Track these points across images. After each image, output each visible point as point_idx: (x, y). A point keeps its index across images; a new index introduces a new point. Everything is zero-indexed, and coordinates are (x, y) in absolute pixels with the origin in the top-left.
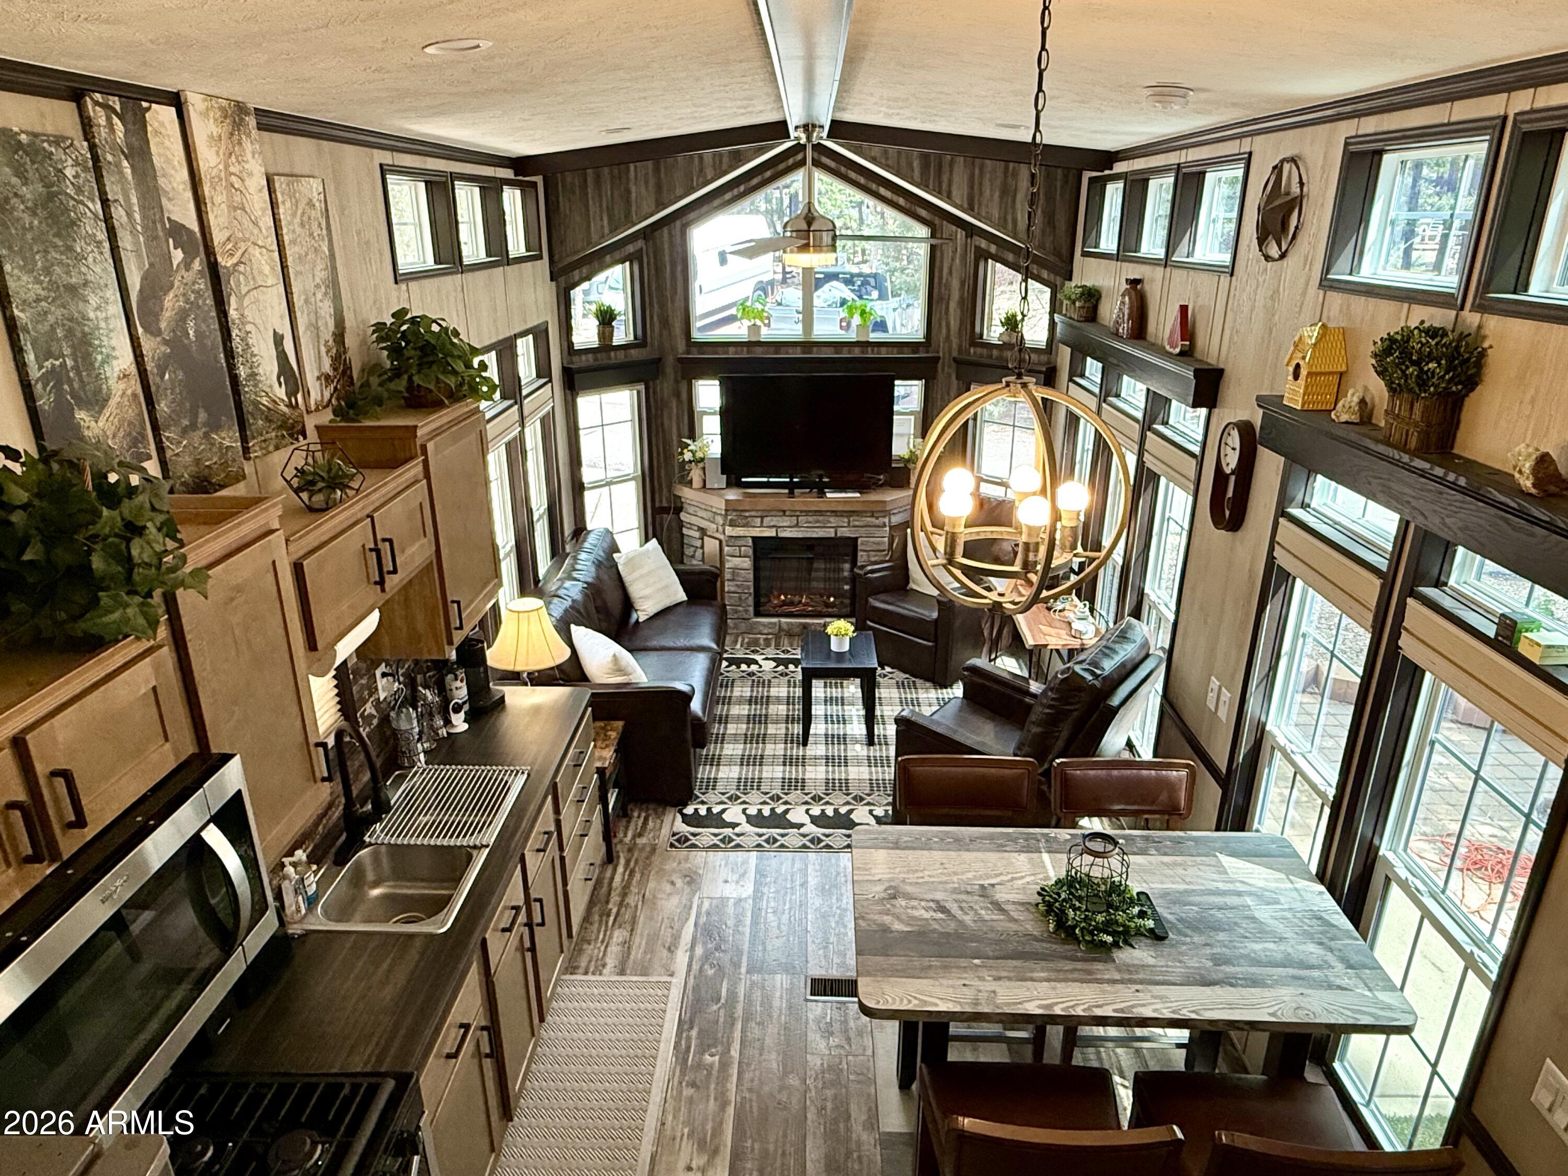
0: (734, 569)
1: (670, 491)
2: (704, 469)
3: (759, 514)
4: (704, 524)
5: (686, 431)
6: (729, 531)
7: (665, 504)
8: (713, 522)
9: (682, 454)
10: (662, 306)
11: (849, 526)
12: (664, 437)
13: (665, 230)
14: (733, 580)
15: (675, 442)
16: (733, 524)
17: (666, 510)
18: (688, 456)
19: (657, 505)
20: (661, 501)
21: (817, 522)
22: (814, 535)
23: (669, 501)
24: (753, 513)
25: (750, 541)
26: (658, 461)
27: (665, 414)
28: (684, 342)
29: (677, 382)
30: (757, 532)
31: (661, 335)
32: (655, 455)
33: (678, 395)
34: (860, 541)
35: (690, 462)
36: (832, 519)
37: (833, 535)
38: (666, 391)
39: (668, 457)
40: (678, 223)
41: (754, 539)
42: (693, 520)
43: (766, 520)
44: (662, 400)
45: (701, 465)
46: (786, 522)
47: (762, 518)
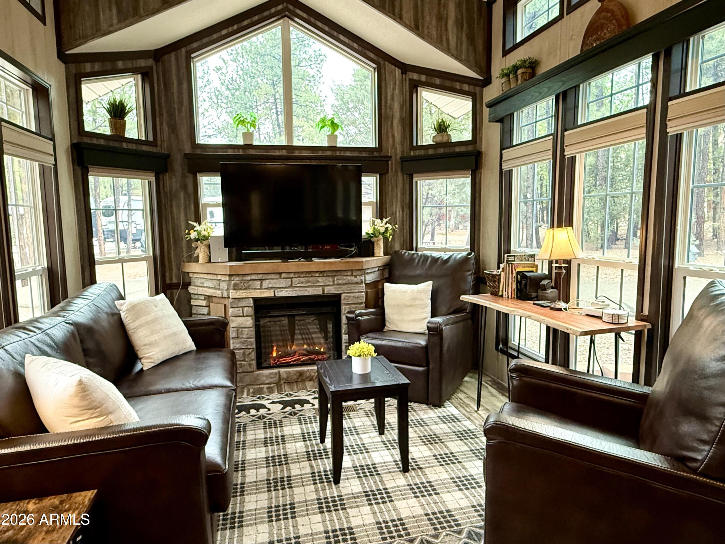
0: (238, 328)
1: (179, 267)
2: (209, 246)
3: (260, 277)
4: (209, 292)
5: (193, 217)
6: (233, 294)
7: (175, 281)
8: (219, 289)
9: (189, 234)
10: (171, 114)
11: (334, 284)
12: (173, 223)
13: (173, 55)
14: (238, 338)
15: (183, 224)
16: (236, 287)
17: (176, 286)
18: (193, 235)
19: (168, 281)
20: (171, 279)
21: (308, 282)
22: (306, 294)
23: (178, 278)
24: (253, 277)
25: (251, 301)
26: (169, 243)
27: (174, 204)
28: (189, 144)
29: (184, 176)
30: (257, 294)
31: (169, 138)
32: (165, 238)
33: (184, 187)
34: (343, 296)
35: (197, 240)
36: (320, 279)
37: (321, 293)
38: (174, 185)
39: (177, 240)
40: (184, 50)
41: (256, 300)
42: (201, 291)
43: (266, 284)
44: (171, 191)
45: (205, 242)
46: (282, 283)
47: (261, 280)
